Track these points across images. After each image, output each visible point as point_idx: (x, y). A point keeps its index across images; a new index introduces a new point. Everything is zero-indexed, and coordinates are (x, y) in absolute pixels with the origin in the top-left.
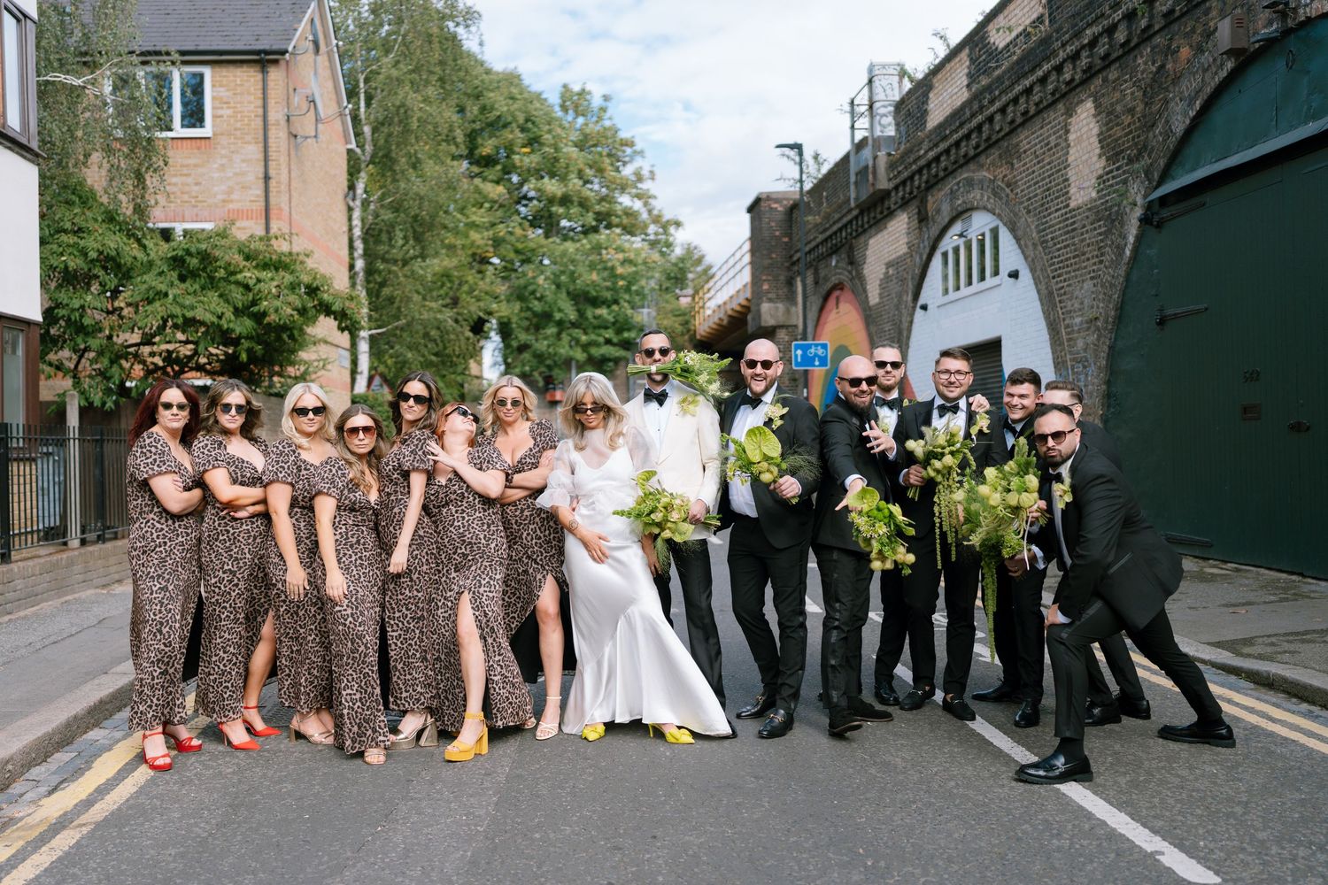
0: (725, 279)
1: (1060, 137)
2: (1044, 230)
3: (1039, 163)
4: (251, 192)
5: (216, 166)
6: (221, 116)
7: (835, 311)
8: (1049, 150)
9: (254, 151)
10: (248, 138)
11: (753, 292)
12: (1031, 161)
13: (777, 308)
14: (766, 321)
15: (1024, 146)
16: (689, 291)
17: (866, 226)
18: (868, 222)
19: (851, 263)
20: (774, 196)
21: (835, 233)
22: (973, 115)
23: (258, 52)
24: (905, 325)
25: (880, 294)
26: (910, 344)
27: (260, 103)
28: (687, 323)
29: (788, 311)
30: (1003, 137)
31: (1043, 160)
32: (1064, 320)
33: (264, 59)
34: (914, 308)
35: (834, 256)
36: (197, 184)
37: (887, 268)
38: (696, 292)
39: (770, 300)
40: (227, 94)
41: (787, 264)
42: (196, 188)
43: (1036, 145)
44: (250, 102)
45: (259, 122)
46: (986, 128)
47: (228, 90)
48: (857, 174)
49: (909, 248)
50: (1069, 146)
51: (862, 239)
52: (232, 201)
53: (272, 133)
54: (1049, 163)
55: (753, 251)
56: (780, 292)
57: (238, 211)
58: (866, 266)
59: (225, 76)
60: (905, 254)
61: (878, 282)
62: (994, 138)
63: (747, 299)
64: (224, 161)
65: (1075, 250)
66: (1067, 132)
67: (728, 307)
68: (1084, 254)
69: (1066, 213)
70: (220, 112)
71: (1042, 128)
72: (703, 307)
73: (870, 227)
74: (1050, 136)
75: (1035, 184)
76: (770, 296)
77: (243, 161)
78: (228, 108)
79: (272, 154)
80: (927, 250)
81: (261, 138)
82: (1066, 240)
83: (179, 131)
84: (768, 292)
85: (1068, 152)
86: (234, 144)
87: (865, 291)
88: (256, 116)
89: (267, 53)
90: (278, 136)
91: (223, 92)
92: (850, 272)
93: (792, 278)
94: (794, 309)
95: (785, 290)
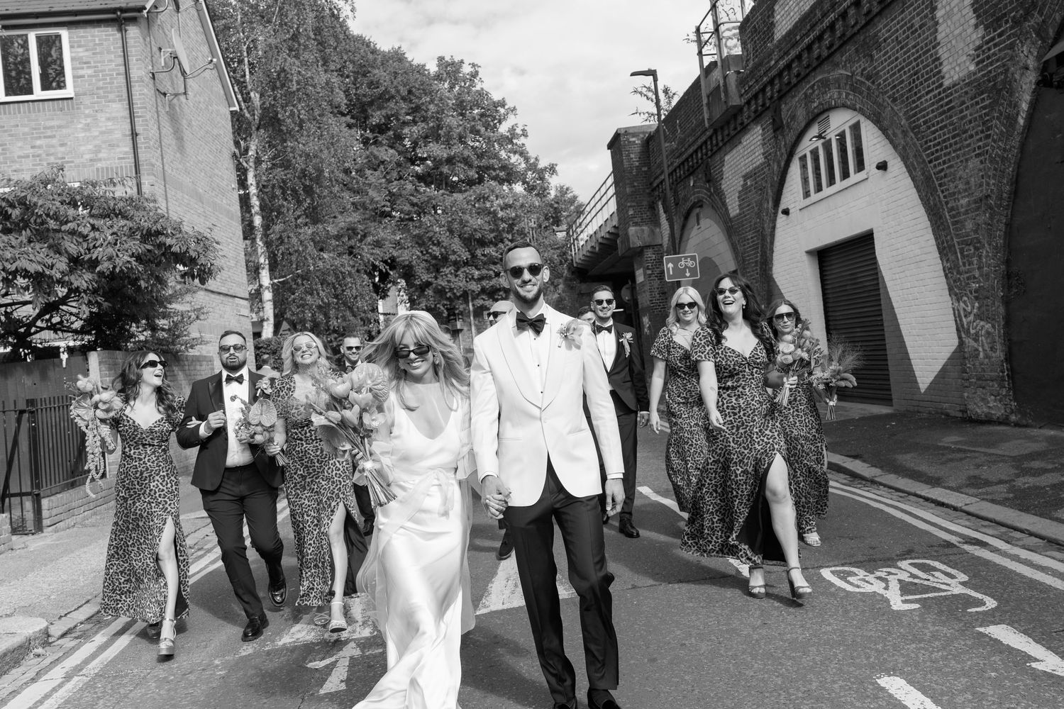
0: (593, 213)
1: (926, 16)
2: (915, 115)
3: (902, 48)
4: (118, 150)
5: (80, 126)
6: (82, 76)
7: (696, 227)
8: (913, 33)
9: (120, 109)
10: (111, 96)
11: (620, 219)
12: (894, 47)
13: (643, 231)
14: (634, 243)
15: (883, 34)
16: (565, 227)
17: (721, 144)
18: (722, 140)
19: (708, 181)
20: (631, 131)
21: (691, 155)
22: (825, 15)
23: (113, 11)
24: (768, 231)
25: (740, 205)
26: (775, 249)
27: (121, 60)
28: (565, 254)
29: (653, 232)
30: (859, 31)
31: (907, 44)
32: (947, 203)
33: (121, 18)
34: (776, 214)
35: (691, 177)
36: (62, 145)
37: (745, 181)
38: (570, 227)
39: (636, 224)
40: (86, 54)
41: (647, 191)
42: (63, 149)
43: (897, 30)
44: (111, 61)
45: (122, 79)
46: (839, 25)
47: (87, 50)
48: (708, 97)
49: (766, 158)
50: (937, 23)
51: (717, 157)
52: (100, 160)
53: (136, 90)
54: (914, 47)
55: (616, 183)
56: (644, 216)
57: (107, 168)
58: (723, 182)
59: (82, 37)
60: (761, 164)
61: (737, 195)
62: (849, 34)
63: (615, 227)
64: (89, 120)
65: (955, 129)
66: (934, 9)
67: (599, 236)
68: (965, 132)
69: (939, 94)
70: (81, 72)
71: (903, 12)
72: (577, 239)
73: (725, 144)
74: (913, 18)
75: (899, 71)
76: (636, 220)
77: (108, 119)
78: (88, 67)
79: (138, 111)
80: (785, 157)
81: (125, 95)
82: (942, 121)
83: (38, 93)
84: (634, 216)
85: (936, 31)
86: (98, 103)
87: (724, 204)
88: (118, 74)
89: (123, 10)
90: (143, 93)
91: (81, 52)
92: (708, 190)
93: (653, 202)
94: (658, 230)
95: (648, 214)
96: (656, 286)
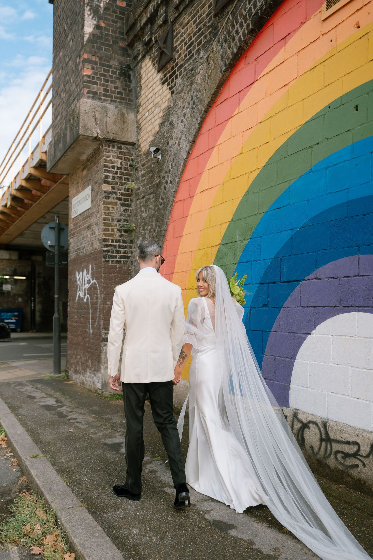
13: (106, 110)
29: (122, 118)
39: (94, 95)
41: (122, 44)
56: (111, 86)
76: (95, 88)
84: (91, 81)
93: (129, 67)
94: (131, 116)
95: (118, 84)
96: (116, 215)
